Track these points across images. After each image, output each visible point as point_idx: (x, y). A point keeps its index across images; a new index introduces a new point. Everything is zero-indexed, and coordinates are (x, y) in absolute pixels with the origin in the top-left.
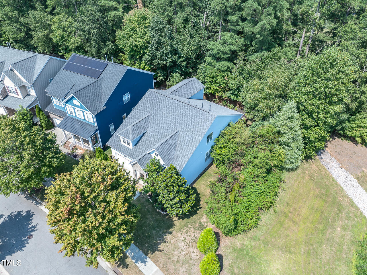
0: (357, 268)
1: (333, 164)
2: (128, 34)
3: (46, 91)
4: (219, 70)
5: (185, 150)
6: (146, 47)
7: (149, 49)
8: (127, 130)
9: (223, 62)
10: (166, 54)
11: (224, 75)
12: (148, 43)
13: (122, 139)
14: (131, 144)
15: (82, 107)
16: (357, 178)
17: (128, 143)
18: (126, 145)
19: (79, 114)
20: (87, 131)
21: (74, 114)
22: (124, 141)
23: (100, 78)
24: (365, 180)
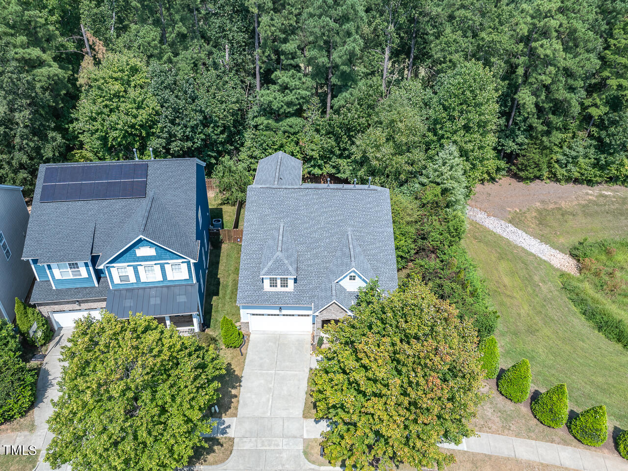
0: (584, 314)
1: (479, 215)
2: (106, 106)
3: (25, 259)
4: (287, 134)
5: (382, 254)
6: (155, 123)
7: (160, 125)
8: (276, 261)
9: (288, 120)
10: (192, 127)
11: (296, 139)
12: (157, 113)
13: (267, 283)
14: (291, 283)
15: (163, 254)
16: (510, 222)
17: (284, 284)
18: (279, 289)
19: (151, 274)
20: (182, 299)
21: (133, 279)
22: (273, 284)
23: (150, 193)
24: (517, 221)
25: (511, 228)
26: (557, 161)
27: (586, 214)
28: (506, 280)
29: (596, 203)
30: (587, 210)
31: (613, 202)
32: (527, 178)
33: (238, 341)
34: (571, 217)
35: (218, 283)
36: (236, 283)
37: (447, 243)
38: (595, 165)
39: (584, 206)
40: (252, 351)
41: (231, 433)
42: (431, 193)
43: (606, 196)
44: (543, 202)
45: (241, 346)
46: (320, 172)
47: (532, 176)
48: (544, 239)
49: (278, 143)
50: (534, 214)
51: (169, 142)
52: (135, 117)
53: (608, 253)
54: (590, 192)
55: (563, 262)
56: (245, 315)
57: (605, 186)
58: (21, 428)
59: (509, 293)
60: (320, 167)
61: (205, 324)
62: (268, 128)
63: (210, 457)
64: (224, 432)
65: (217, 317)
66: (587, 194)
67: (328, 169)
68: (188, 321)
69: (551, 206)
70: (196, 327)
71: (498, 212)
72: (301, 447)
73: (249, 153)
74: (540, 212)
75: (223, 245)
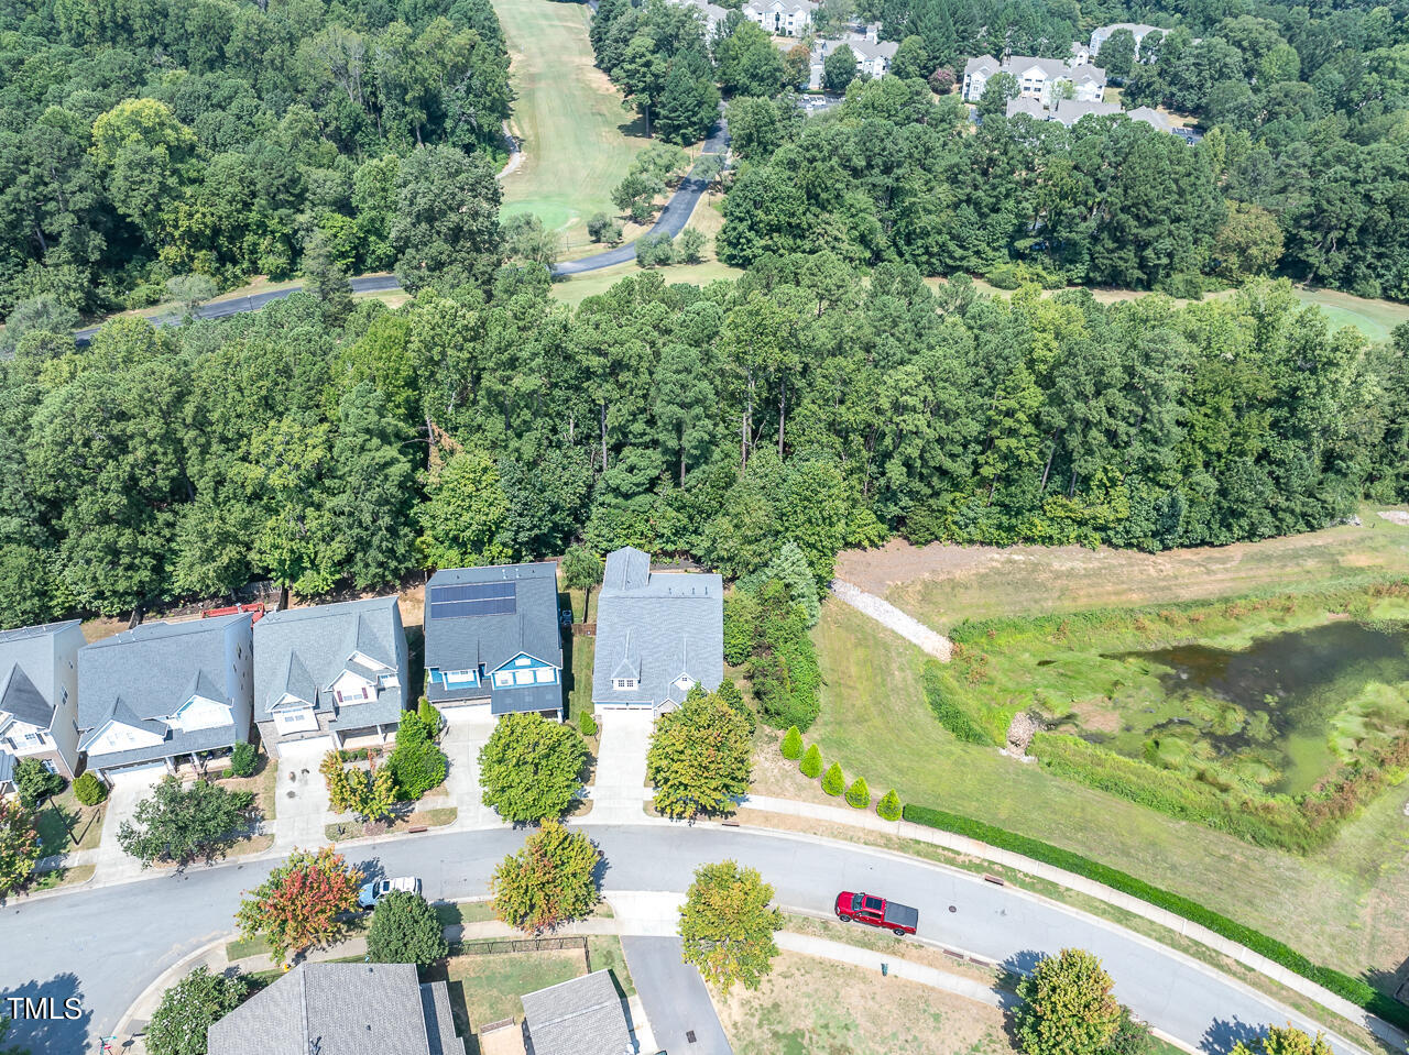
1: (851, 592)
5: (712, 658)
6: (505, 518)
8: (623, 666)
9: (637, 498)
12: (508, 509)
13: (616, 683)
14: (635, 683)
15: (535, 664)
16: (887, 599)
17: (630, 684)
18: (626, 688)
19: (525, 678)
20: (549, 697)
21: (511, 682)
22: (621, 685)
23: (519, 610)
24: (894, 598)
25: (887, 606)
26: (955, 523)
27: (981, 586)
28: (854, 670)
29: (999, 573)
30: (984, 581)
31: (1021, 569)
32: (917, 543)
33: (593, 730)
34: (962, 590)
35: (573, 679)
36: (589, 679)
37: (781, 640)
38: (999, 527)
39: (983, 576)
40: (604, 737)
41: (591, 797)
42: (774, 588)
43: (1015, 562)
44: (933, 571)
45: (595, 734)
46: (674, 547)
47: (922, 540)
48: (922, 619)
49: (627, 523)
50: (919, 588)
51: (517, 533)
52: (487, 515)
53: (990, 636)
54: (996, 556)
55: (937, 646)
56: (599, 709)
57: (1021, 546)
58: (439, 794)
59: (852, 684)
60: (674, 543)
61: (566, 716)
62: (616, 507)
63: (577, 812)
64: (585, 796)
65: (574, 709)
66: (992, 560)
67: (682, 545)
68: (554, 714)
69: (943, 577)
70: (560, 719)
71: (874, 587)
72: (641, 806)
73: (597, 532)
74: (926, 585)
75: (575, 639)
